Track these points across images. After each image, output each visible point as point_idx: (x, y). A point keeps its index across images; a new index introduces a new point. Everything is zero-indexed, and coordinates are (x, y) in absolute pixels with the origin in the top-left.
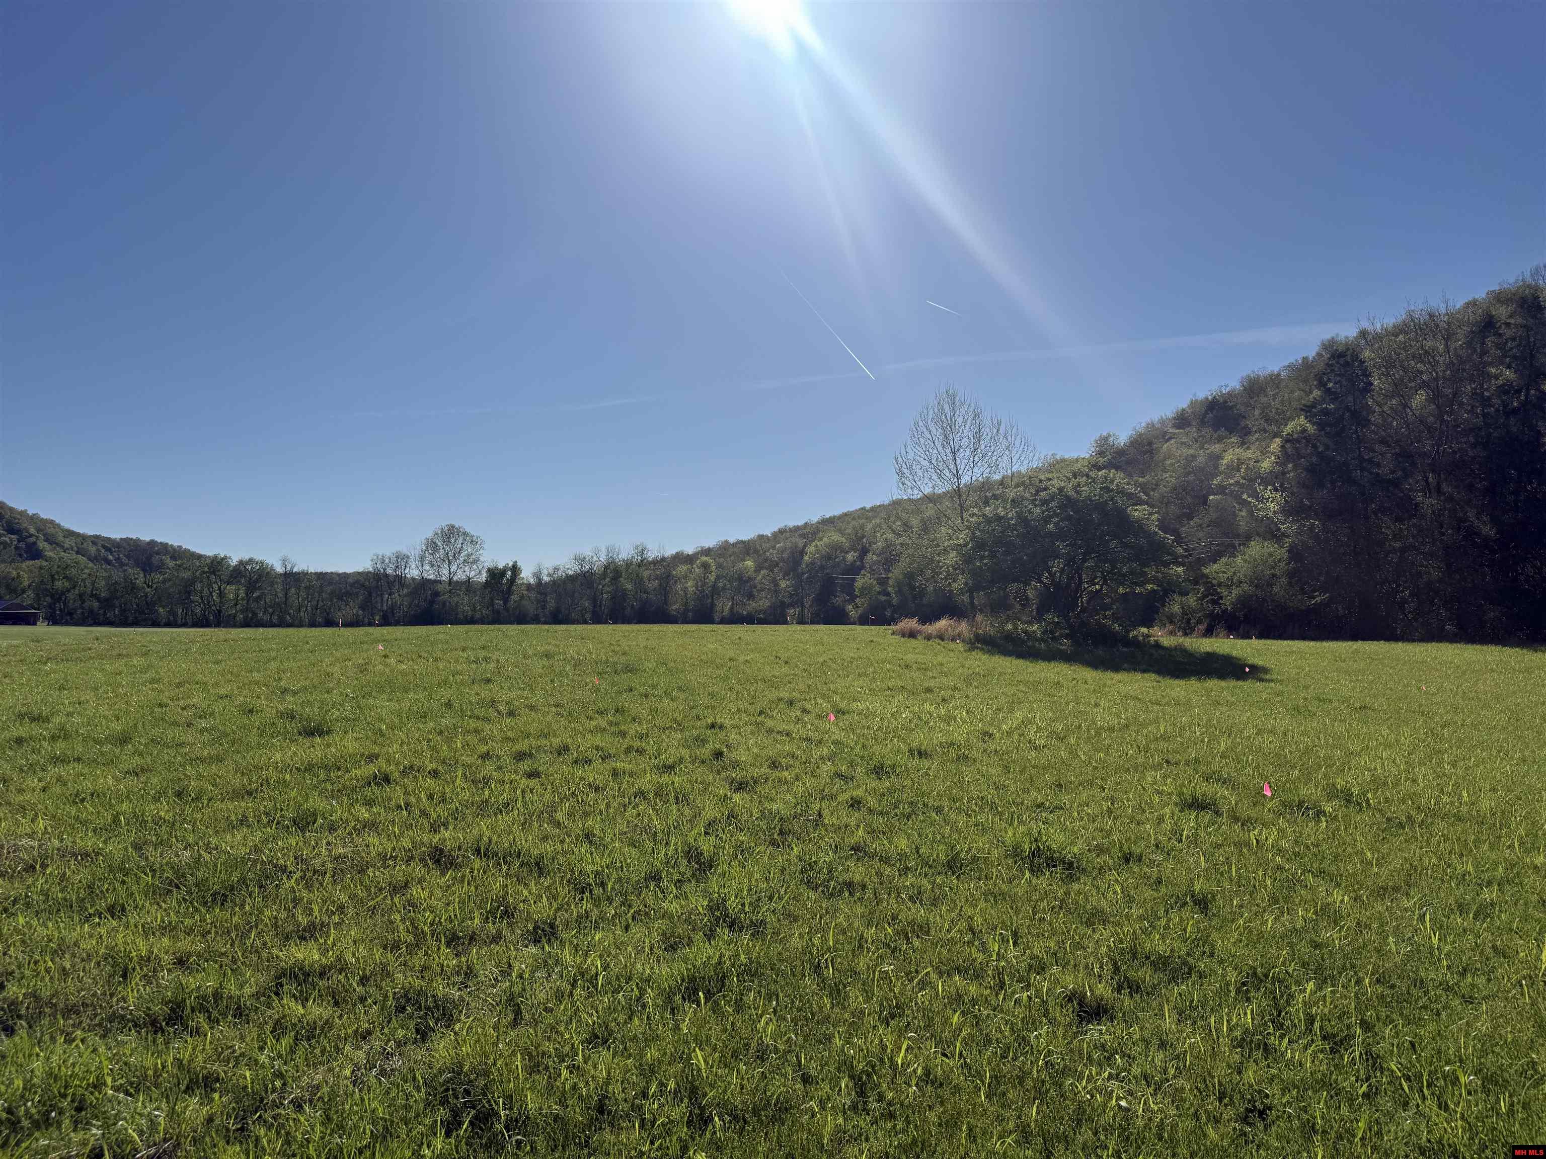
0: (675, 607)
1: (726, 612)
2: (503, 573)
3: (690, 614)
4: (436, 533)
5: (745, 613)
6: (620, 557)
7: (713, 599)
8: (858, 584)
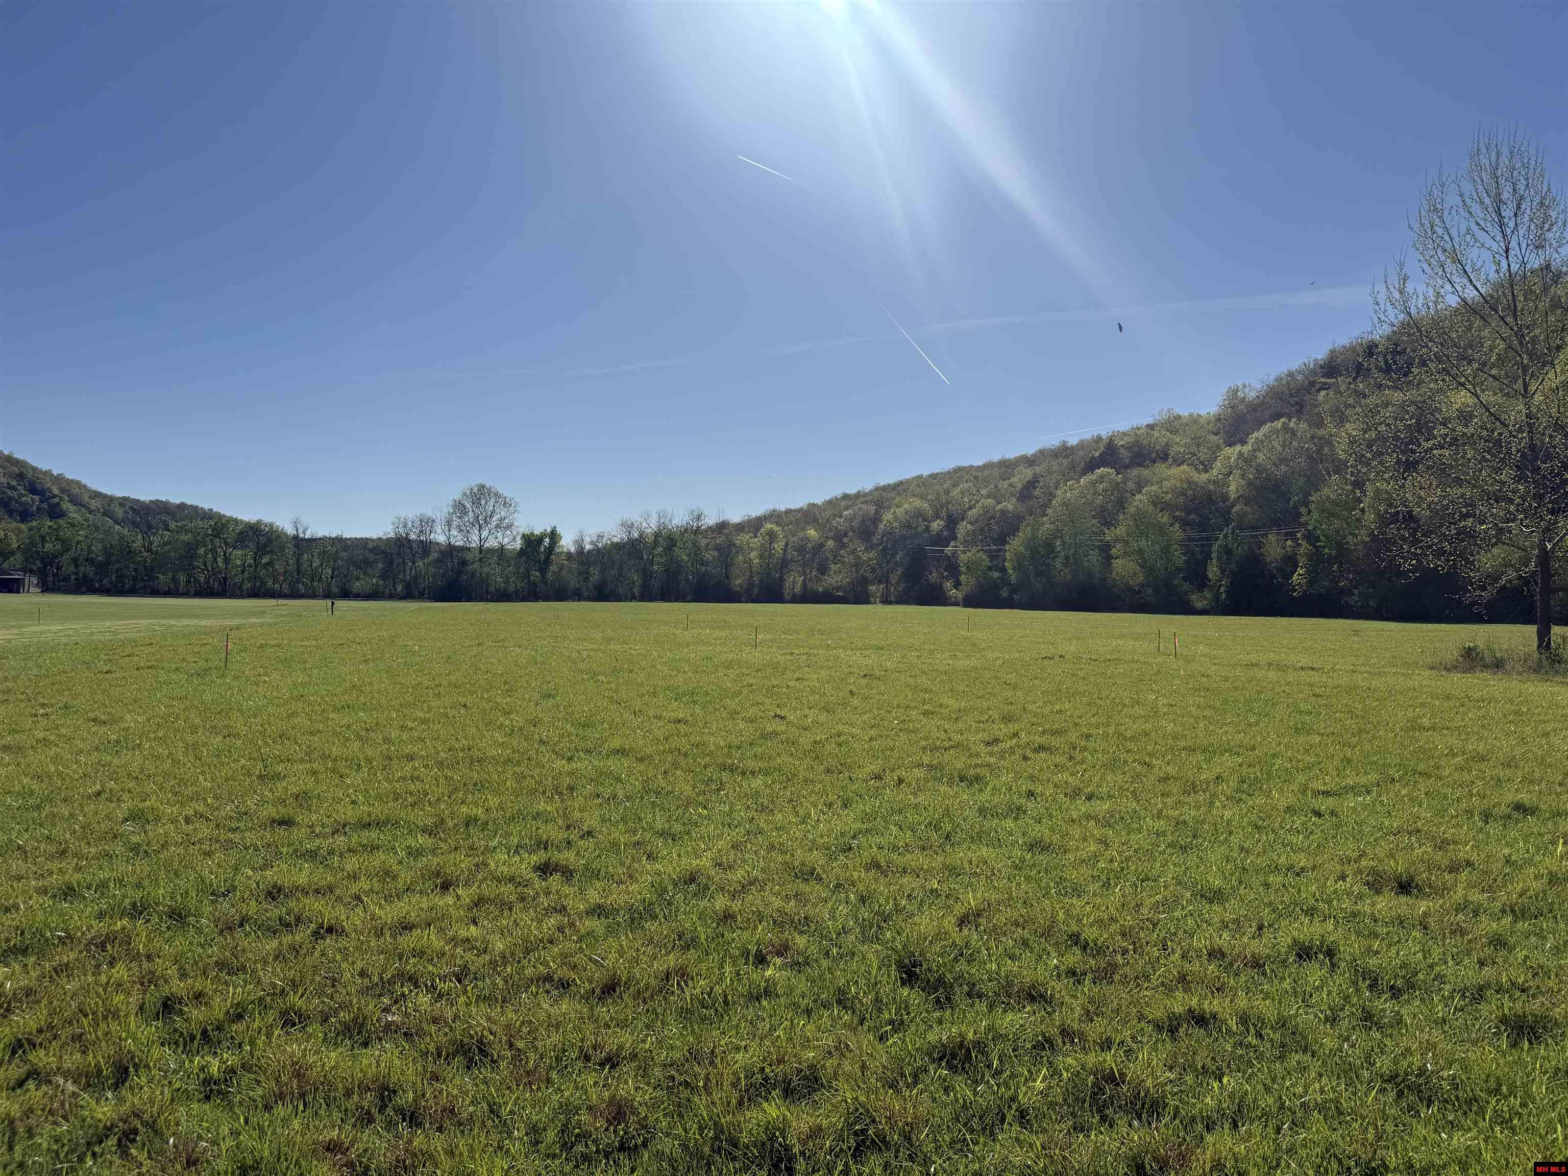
0: (738, 582)
1: (798, 589)
2: (540, 539)
3: (756, 590)
4: (465, 494)
5: (821, 590)
6: (673, 522)
7: (781, 574)
8: (963, 557)
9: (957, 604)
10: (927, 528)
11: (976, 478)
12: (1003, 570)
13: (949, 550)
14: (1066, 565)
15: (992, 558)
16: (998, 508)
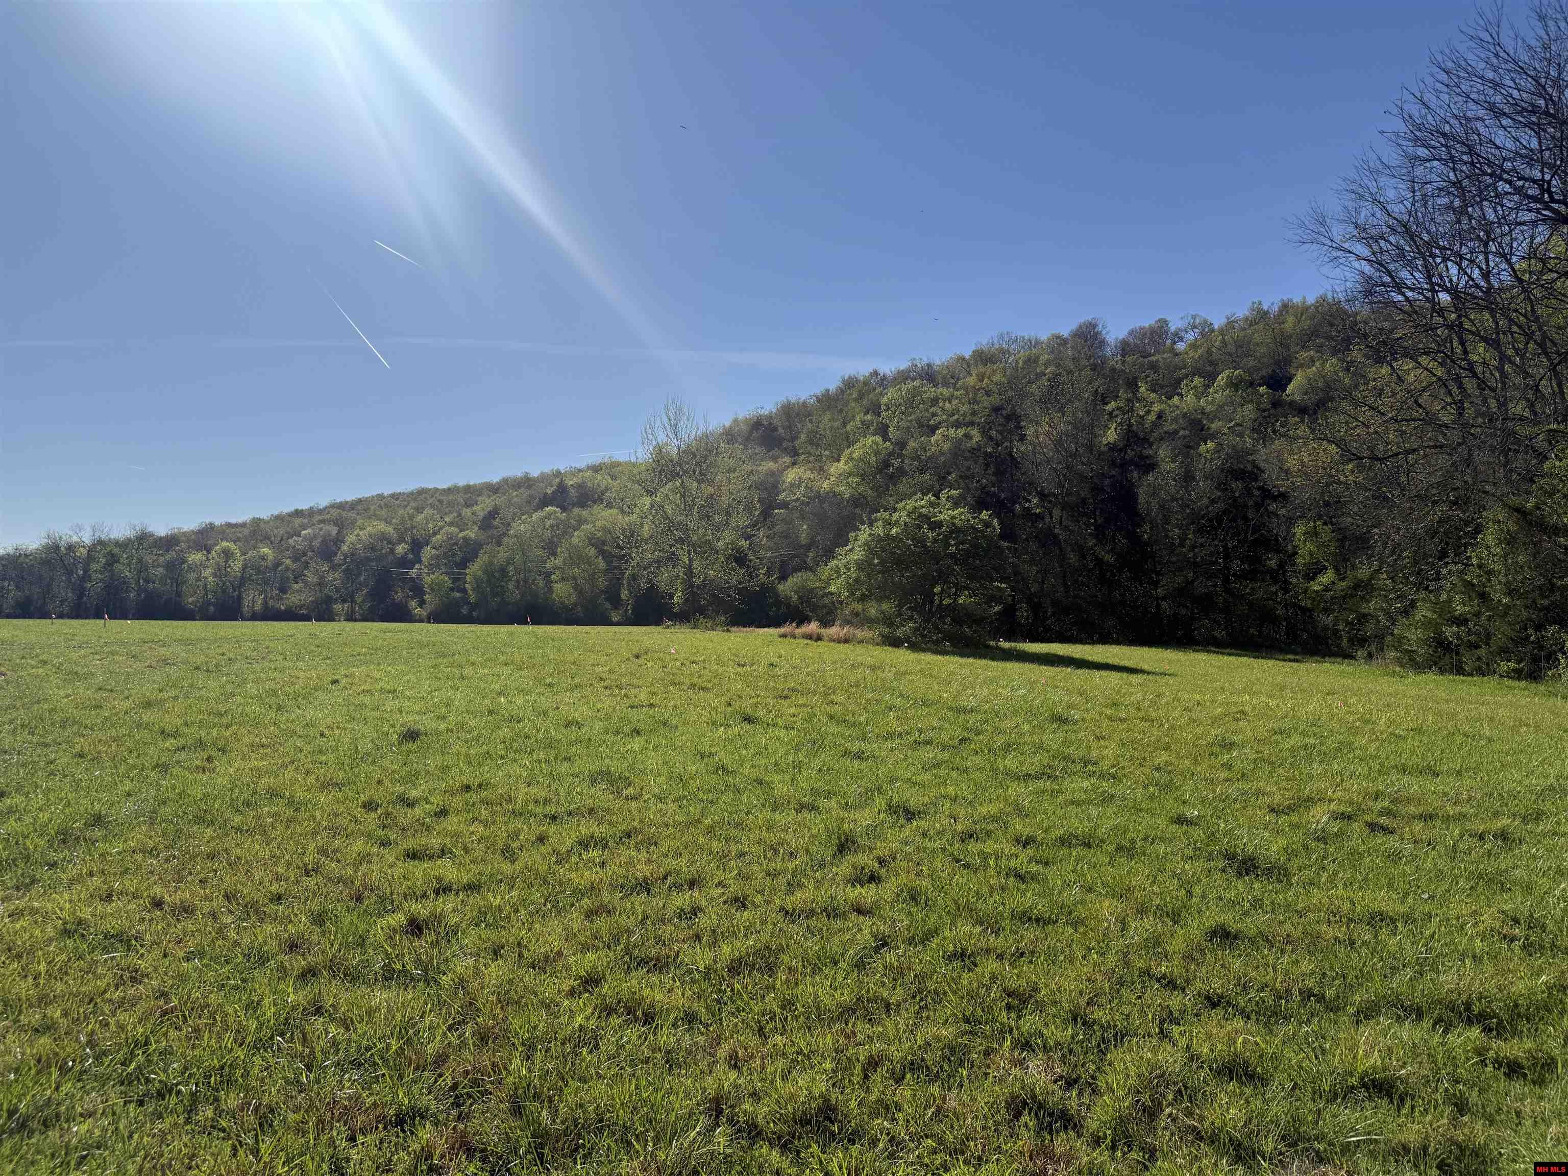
0: (190, 601)
1: (258, 607)
3: (212, 608)
5: (283, 608)
7: (240, 593)
8: (428, 579)
9: (421, 621)
10: (392, 551)
11: (441, 501)
12: (464, 591)
13: (413, 572)
14: (517, 587)
15: (455, 580)
16: (461, 535)
